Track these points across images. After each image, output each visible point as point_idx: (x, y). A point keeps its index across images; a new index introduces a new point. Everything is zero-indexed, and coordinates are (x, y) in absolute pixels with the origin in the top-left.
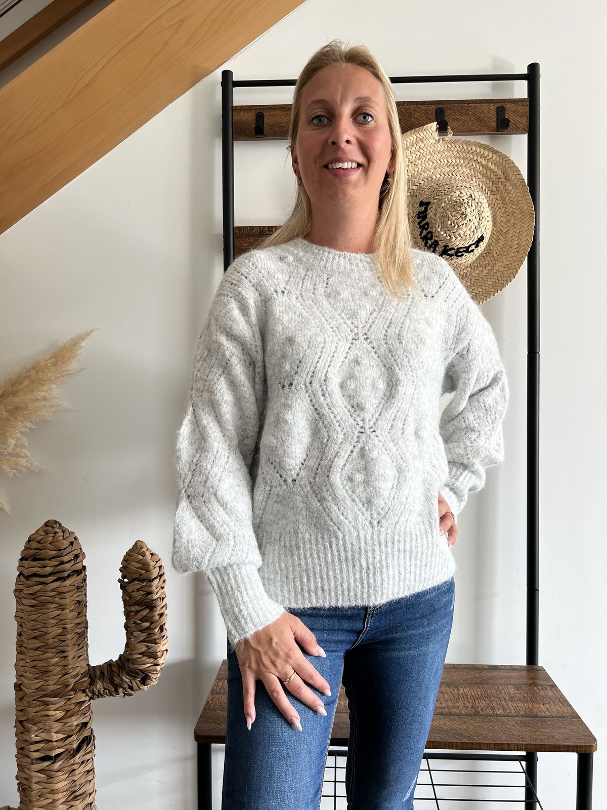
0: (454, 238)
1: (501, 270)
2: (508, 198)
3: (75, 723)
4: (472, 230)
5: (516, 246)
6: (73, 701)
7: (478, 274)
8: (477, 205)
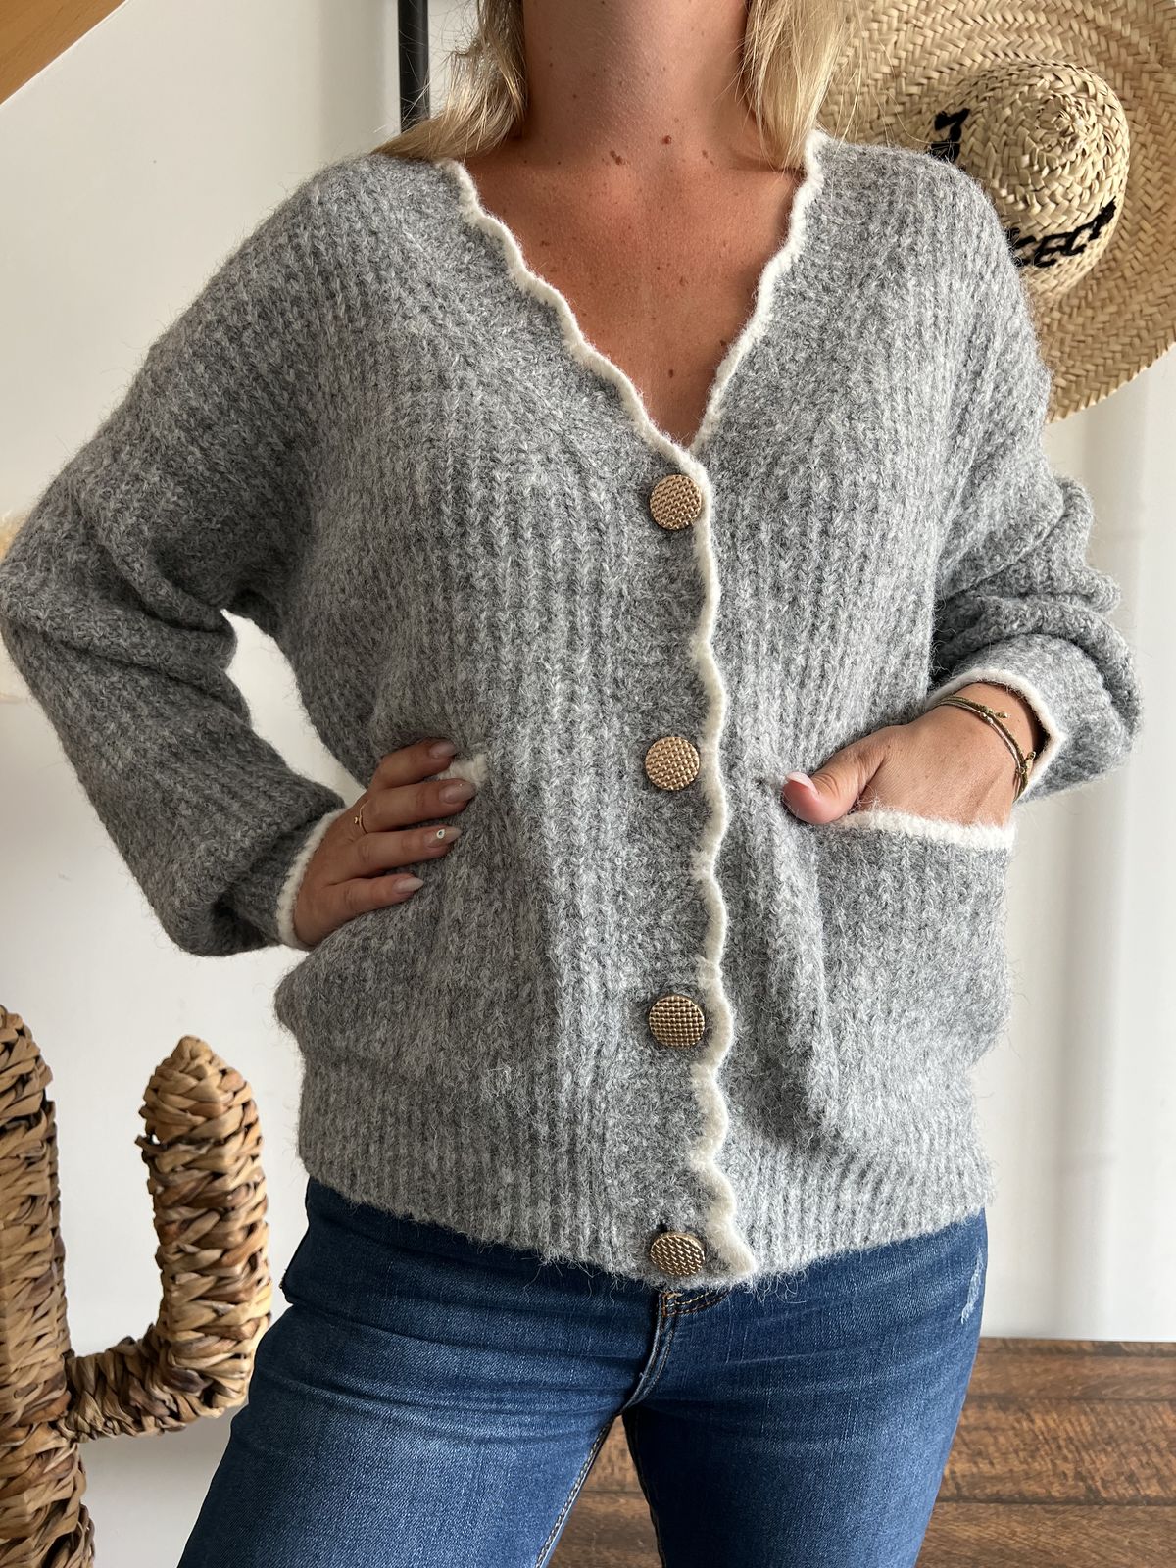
0: (1037, 208)
1: (1148, 310)
2: (1166, 115)
3: (32, 1508)
4: (1087, 183)
6: (25, 1453)
7: (1083, 326)
8: (1100, 112)
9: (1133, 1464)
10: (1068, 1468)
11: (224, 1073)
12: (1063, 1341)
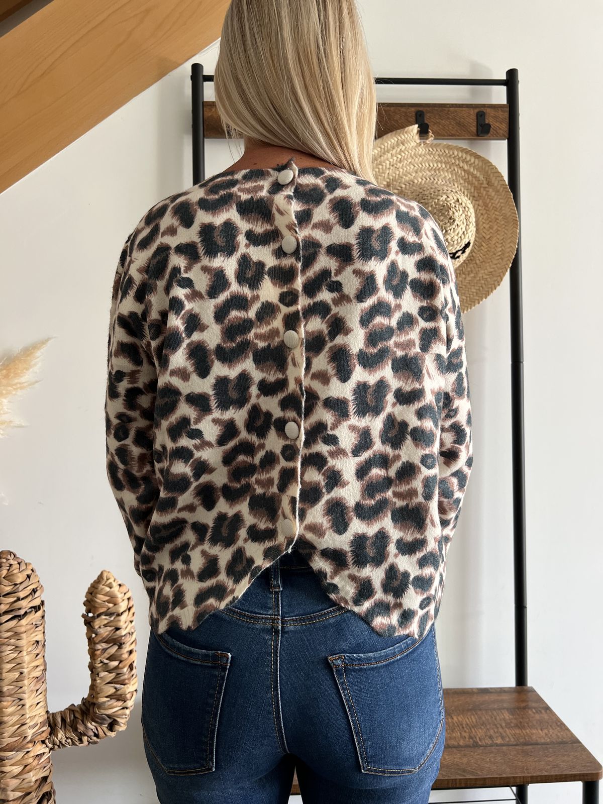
1: (485, 277)
2: (490, 204)
3: (34, 779)
4: (460, 235)
5: (500, 253)
6: (31, 754)
7: (461, 281)
8: (464, 209)
9: (492, 732)
10: (466, 735)
11: (120, 585)
12: (466, 689)
